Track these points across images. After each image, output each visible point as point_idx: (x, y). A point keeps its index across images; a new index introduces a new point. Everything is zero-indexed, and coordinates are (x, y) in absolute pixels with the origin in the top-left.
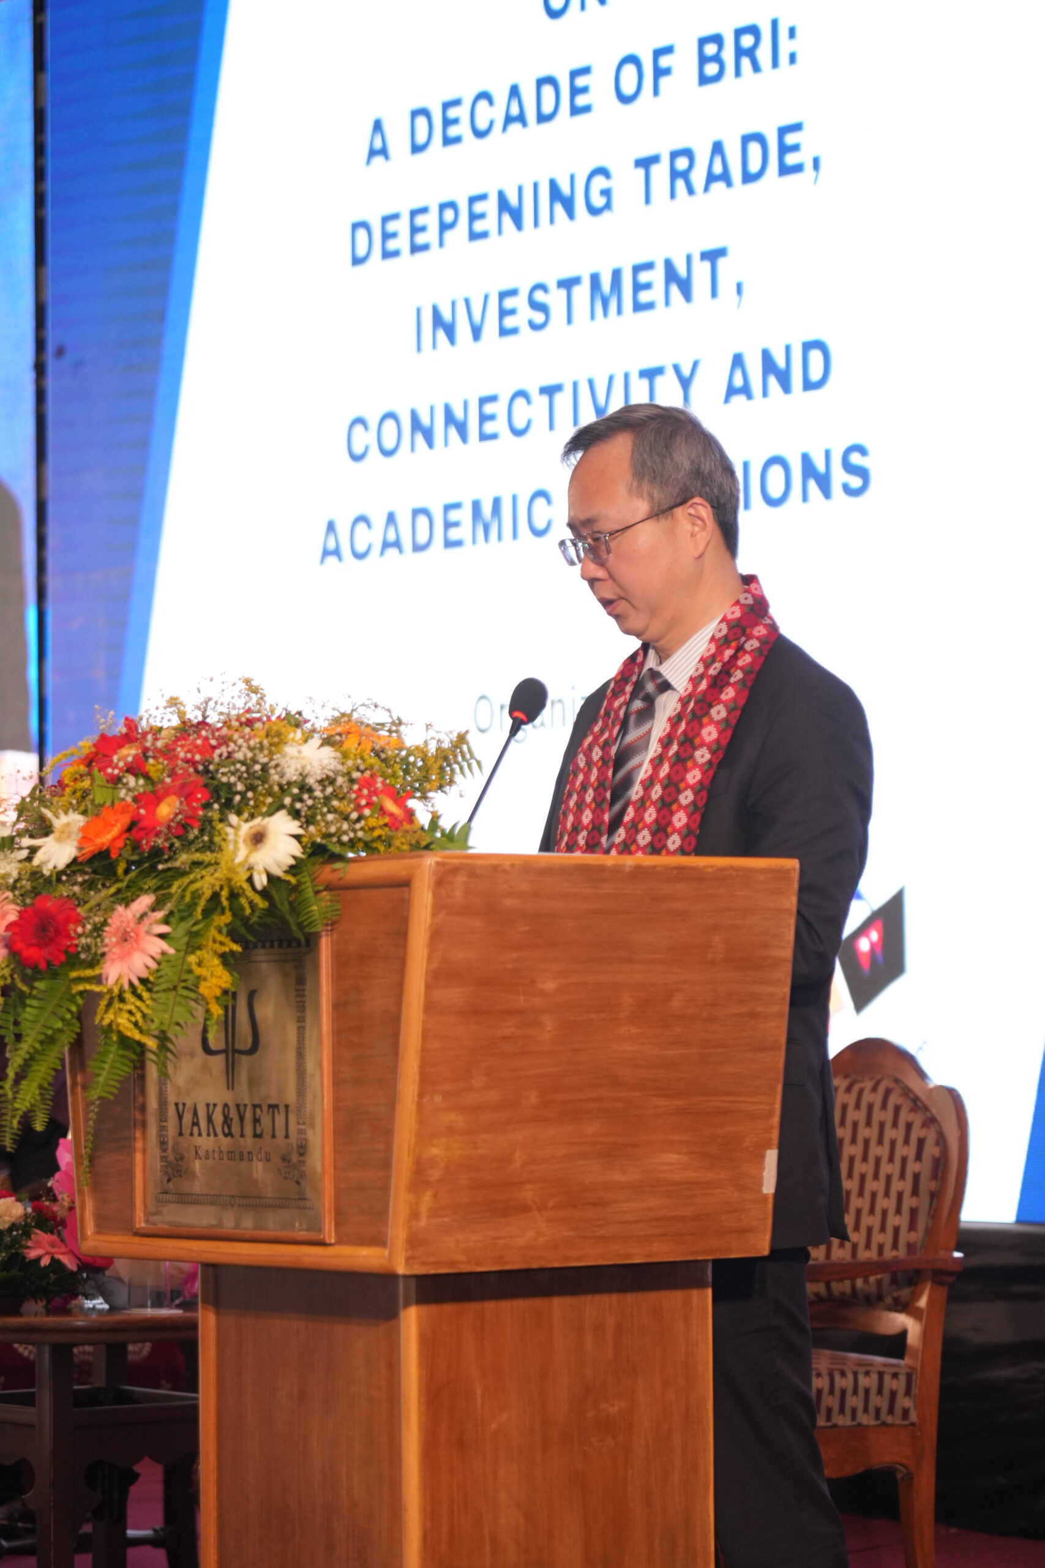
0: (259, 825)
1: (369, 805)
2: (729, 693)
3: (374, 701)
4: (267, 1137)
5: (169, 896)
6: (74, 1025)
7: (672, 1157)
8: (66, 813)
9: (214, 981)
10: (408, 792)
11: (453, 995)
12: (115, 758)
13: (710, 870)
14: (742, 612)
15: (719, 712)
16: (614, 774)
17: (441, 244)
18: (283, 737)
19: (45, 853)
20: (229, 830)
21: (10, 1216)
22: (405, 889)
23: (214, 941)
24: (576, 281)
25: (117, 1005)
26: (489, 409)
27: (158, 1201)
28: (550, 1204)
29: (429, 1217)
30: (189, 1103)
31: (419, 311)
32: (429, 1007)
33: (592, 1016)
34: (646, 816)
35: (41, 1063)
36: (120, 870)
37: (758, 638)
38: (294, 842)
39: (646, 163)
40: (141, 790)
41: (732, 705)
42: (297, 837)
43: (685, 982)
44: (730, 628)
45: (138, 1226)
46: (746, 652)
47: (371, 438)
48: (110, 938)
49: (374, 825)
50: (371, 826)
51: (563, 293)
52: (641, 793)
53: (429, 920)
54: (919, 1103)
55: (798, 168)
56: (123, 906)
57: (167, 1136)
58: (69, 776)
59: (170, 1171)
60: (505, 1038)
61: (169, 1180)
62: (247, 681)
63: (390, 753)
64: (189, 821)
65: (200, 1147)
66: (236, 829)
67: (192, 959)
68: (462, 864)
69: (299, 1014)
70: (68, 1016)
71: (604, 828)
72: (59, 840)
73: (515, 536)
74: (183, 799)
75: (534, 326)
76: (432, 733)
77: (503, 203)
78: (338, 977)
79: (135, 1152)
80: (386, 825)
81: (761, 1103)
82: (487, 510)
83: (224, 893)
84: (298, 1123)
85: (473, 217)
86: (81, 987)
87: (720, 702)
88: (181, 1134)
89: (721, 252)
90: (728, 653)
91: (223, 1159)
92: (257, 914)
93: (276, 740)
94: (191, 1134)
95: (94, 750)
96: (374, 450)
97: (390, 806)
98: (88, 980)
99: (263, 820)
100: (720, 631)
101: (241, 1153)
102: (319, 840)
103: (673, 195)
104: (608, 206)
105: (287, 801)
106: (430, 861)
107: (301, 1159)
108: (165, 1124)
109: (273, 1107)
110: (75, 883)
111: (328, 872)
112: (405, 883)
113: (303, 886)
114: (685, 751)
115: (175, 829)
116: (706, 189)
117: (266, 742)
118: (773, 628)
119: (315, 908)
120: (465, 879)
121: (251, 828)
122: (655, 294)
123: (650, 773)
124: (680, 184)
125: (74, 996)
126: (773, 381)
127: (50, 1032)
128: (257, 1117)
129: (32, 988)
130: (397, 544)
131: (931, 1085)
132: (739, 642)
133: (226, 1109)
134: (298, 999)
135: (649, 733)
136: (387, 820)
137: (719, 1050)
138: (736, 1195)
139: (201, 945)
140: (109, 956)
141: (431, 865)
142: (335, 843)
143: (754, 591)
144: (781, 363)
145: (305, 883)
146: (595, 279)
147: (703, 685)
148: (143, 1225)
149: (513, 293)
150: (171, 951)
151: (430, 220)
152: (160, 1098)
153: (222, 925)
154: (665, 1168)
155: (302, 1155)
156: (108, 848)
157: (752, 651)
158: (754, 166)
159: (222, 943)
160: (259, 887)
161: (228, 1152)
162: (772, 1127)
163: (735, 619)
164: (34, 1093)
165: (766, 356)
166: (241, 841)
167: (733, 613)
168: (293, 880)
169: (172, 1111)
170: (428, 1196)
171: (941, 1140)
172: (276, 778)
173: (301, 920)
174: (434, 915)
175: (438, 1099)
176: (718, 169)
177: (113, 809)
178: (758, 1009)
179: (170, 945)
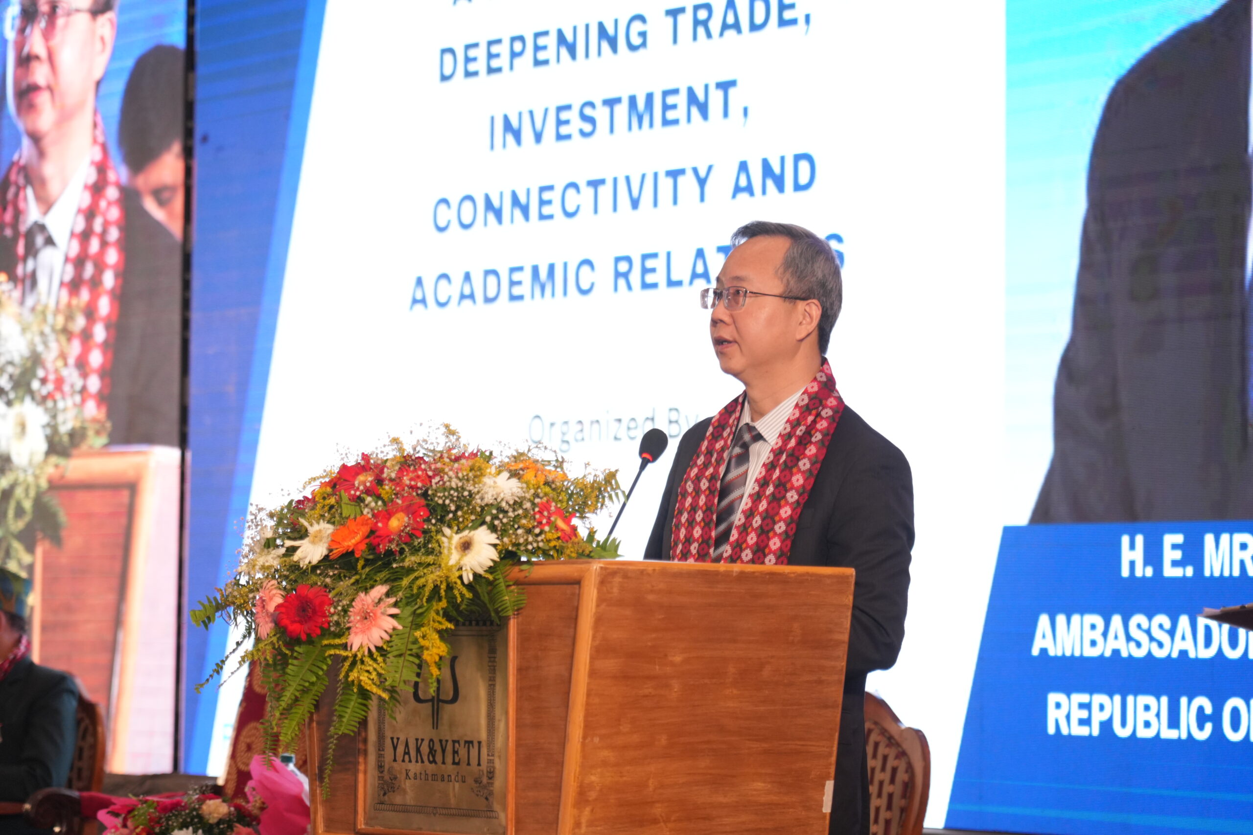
0: (466, 536)
1: (549, 523)
2: (812, 450)
3: (544, 445)
4: (464, 764)
5: (399, 588)
6: (323, 679)
7: (759, 785)
8: (318, 523)
9: (435, 650)
10: (570, 513)
11: (610, 664)
12: (356, 483)
13: (792, 575)
14: (819, 387)
15: (804, 464)
16: (720, 501)
17: (511, 68)
18: (483, 471)
19: (302, 552)
20: (444, 539)
21: (218, 813)
22: (577, 586)
23: (434, 621)
24: (618, 100)
25: (359, 666)
26: (546, 196)
27: (376, 809)
28: (673, 819)
29: (587, 826)
30: (402, 738)
31: (492, 118)
32: (593, 673)
33: (707, 681)
34: (749, 538)
35: (298, 707)
36: (359, 566)
37: (831, 408)
38: (492, 549)
39: (674, 13)
40: (380, 509)
41: (814, 459)
42: (495, 546)
43: (772, 657)
44: (810, 399)
45: (359, 827)
46: (822, 418)
47: (452, 214)
48: (354, 617)
49: (551, 538)
50: (548, 539)
51: (607, 110)
52: (743, 520)
53: (594, 610)
54: (893, 741)
55: (794, 22)
56: (364, 593)
57: (384, 761)
58: (319, 495)
59: (386, 787)
60: (646, 696)
61: (385, 794)
62: (447, 426)
63: (558, 484)
64: (414, 532)
65: (410, 770)
66: (450, 538)
67: (418, 634)
68: (618, 569)
69: (490, 675)
70: (321, 673)
71: (711, 542)
72: (313, 542)
73: (565, 293)
74: (410, 516)
75: (583, 134)
76: (589, 470)
77: (561, 38)
78: (522, 647)
79: (358, 773)
80: (559, 538)
81: (824, 746)
82: (543, 274)
83: (443, 587)
84: (488, 755)
85: (537, 48)
86: (332, 652)
87: (805, 456)
88: (395, 760)
89: (733, 83)
90: (810, 419)
91: (428, 780)
92: (465, 602)
93: (478, 473)
94: (403, 761)
95: (338, 476)
96: (455, 224)
97: (561, 524)
98: (335, 647)
99: (469, 532)
100: (803, 400)
101: (443, 776)
102: (510, 548)
103: (695, 38)
104: (644, 44)
105: (488, 519)
106: (596, 566)
107: (490, 781)
108: (382, 753)
109: (469, 743)
110: (327, 576)
111: (515, 572)
112: (577, 582)
113: (497, 582)
114: (779, 492)
115: (405, 538)
116: (721, 34)
117: (471, 474)
118: (839, 399)
119: (506, 598)
120: (620, 580)
121: (461, 538)
122: (679, 113)
123: (750, 505)
124: (701, 30)
125: (325, 659)
126: (770, 183)
127: (307, 684)
128: (456, 749)
129: (293, 651)
130: (472, 296)
131: (903, 727)
132: (818, 411)
133: (431, 743)
134: (490, 664)
135: (746, 472)
136: (559, 534)
137: (795, 707)
138: (803, 813)
139: (424, 623)
140: (353, 630)
141: (596, 569)
142: (523, 551)
143: (826, 371)
144: (777, 170)
145: (499, 579)
146: (633, 100)
147: (793, 443)
148: (363, 827)
149: (568, 107)
150: (400, 627)
151: (503, 49)
152: (379, 733)
153: (440, 609)
154: (755, 793)
155: (490, 778)
156: (353, 550)
157: (827, 417)
158: (759, 19)
159: (440, 623)
160: (466, 581)
161: (432, 775)
162: (830, 764)
163: (813, 392)
164: (294, 729)
165: (766, 165)
166: (453, 547)
167: (812, 387)
168: (491, 577)
169: (388, 742)
170: (587, 811)
171: (910, 768)
172: (479, 501)
173: (496, 607)
174: (598, 606)
175: (596, 740)
176: (730, 20)
177: (355, 521)
178: (824, 678)
179: (399, 623)
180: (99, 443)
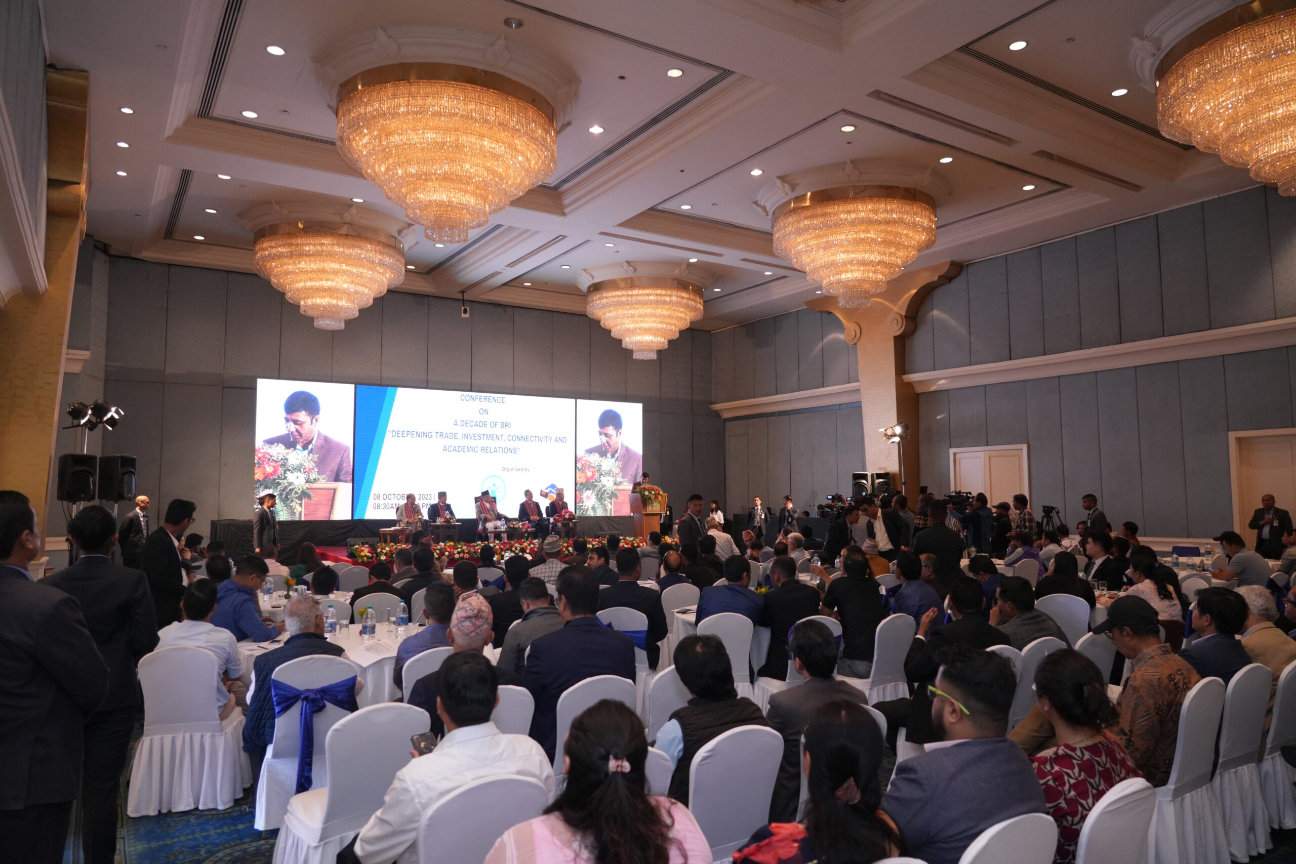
180: (323, 481)
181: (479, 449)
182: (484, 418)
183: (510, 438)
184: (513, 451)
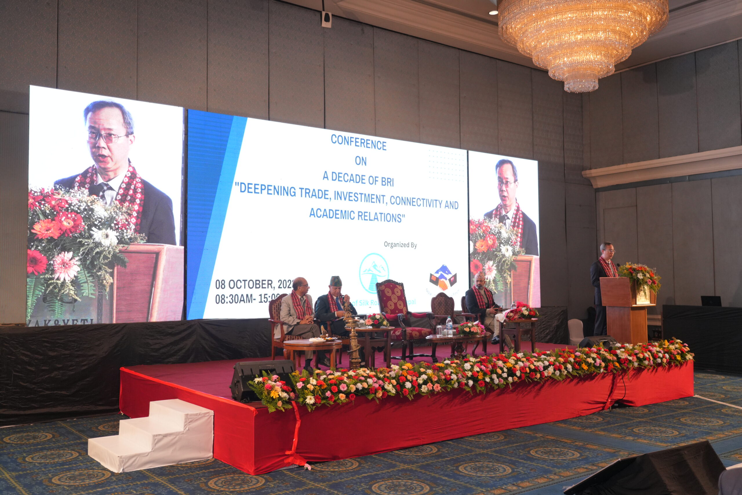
180: (142, 242)
181: (356, 215)
182: (360, 170)
183: (393, 200)
184: (397, 218)
